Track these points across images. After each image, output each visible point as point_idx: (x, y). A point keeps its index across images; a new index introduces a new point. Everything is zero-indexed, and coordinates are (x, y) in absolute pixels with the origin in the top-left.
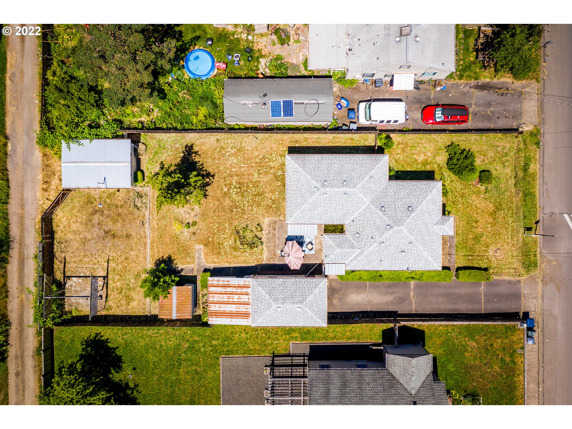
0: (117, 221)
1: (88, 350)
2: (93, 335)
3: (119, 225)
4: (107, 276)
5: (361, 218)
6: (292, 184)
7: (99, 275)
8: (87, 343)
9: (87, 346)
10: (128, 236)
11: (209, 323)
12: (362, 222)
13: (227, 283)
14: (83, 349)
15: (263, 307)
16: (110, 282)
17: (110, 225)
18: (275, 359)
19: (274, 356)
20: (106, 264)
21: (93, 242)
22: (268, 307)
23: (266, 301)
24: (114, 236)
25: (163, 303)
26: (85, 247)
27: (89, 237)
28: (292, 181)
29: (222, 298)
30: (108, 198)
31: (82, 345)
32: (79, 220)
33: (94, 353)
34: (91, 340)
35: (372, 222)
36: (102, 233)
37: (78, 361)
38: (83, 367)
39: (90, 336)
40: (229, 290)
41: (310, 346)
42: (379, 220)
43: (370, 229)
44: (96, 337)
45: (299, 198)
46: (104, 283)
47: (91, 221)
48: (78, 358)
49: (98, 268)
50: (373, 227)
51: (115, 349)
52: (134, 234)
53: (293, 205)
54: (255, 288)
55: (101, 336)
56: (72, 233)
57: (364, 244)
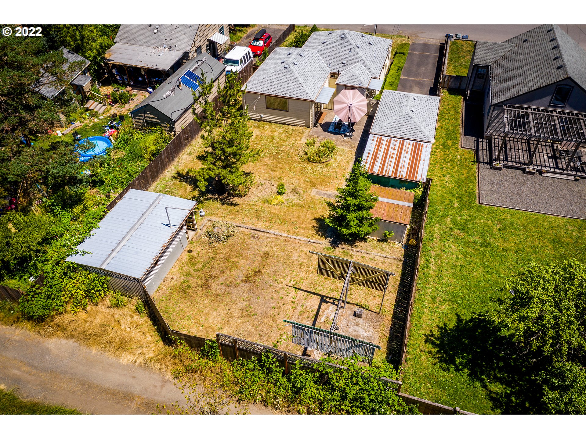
0: (235, 264)
1: (461, 363)
2: (429, 347)
3: (242, 262)
4: (322, 297)
5: (329, 58)
6: (272, 89)
7: (316, 307)
8: (445, 361)
9: (451, 361)
10: (266, 255)
11: (425, 181)
12: (333, 57)
13: (370, 156)
14: (457, 370)
15: (409, 125)
16: (333, 295)
17: (238, 274)
18: (481, 160)
19: (478, 161)
20: (300, 292)
21: (254, 300)
22: (409, 119)
23: (402, 120)
24: (258, 272)
25: (385, 214)
26: (259, 313)
27: (243, 304)
28: (270, 89)
29: (390, 163)
30: (193, 264)
31: (448, 369)
32: (206, 311)
33: (468, 354)
34: (438, 352)
35: (335, 50)
36: (246, 286)
37: (484, 386)
38: (497, 379)
39: (430, 352)
40: (380, 155)
41: (465, 135)
42: (334, 44)
43: (341, 52)
44: (433, 343)
45: (290, 84)
46: (333, 303)
47: (218, 295)
48: (477, 384)
49: (303, 306)
50: (340, 49)
51: (459, 320)
52: (266, 249)
53: (296, 91)
54: (382, 130)
55: (432, 335)
56: (223, 327)
57: (355, 59)
